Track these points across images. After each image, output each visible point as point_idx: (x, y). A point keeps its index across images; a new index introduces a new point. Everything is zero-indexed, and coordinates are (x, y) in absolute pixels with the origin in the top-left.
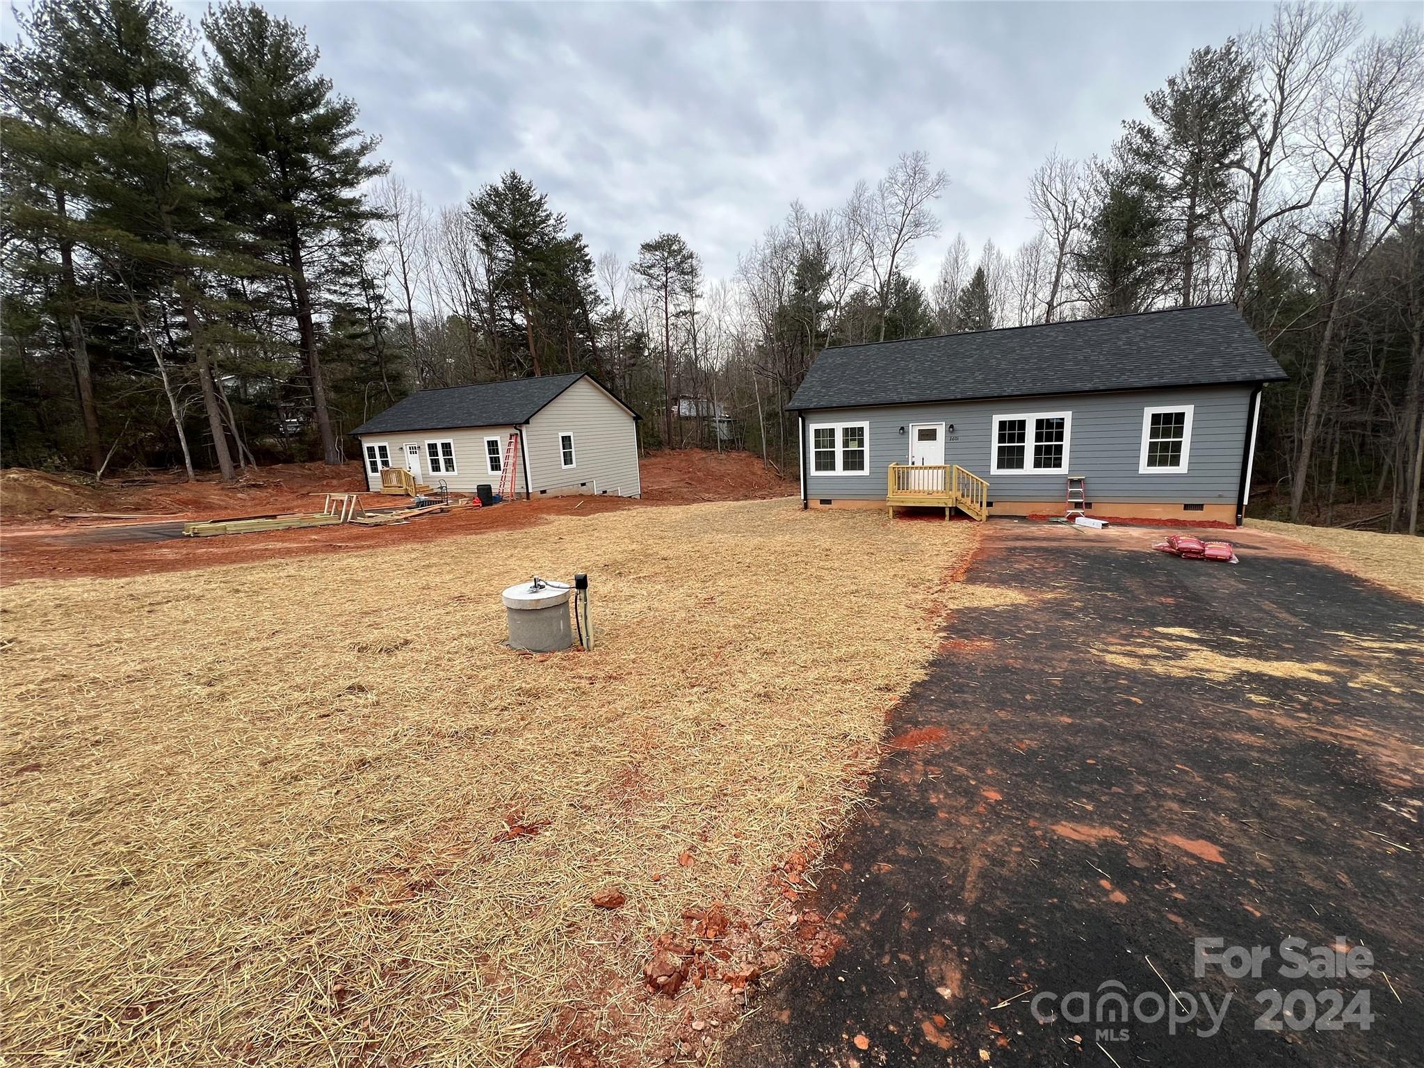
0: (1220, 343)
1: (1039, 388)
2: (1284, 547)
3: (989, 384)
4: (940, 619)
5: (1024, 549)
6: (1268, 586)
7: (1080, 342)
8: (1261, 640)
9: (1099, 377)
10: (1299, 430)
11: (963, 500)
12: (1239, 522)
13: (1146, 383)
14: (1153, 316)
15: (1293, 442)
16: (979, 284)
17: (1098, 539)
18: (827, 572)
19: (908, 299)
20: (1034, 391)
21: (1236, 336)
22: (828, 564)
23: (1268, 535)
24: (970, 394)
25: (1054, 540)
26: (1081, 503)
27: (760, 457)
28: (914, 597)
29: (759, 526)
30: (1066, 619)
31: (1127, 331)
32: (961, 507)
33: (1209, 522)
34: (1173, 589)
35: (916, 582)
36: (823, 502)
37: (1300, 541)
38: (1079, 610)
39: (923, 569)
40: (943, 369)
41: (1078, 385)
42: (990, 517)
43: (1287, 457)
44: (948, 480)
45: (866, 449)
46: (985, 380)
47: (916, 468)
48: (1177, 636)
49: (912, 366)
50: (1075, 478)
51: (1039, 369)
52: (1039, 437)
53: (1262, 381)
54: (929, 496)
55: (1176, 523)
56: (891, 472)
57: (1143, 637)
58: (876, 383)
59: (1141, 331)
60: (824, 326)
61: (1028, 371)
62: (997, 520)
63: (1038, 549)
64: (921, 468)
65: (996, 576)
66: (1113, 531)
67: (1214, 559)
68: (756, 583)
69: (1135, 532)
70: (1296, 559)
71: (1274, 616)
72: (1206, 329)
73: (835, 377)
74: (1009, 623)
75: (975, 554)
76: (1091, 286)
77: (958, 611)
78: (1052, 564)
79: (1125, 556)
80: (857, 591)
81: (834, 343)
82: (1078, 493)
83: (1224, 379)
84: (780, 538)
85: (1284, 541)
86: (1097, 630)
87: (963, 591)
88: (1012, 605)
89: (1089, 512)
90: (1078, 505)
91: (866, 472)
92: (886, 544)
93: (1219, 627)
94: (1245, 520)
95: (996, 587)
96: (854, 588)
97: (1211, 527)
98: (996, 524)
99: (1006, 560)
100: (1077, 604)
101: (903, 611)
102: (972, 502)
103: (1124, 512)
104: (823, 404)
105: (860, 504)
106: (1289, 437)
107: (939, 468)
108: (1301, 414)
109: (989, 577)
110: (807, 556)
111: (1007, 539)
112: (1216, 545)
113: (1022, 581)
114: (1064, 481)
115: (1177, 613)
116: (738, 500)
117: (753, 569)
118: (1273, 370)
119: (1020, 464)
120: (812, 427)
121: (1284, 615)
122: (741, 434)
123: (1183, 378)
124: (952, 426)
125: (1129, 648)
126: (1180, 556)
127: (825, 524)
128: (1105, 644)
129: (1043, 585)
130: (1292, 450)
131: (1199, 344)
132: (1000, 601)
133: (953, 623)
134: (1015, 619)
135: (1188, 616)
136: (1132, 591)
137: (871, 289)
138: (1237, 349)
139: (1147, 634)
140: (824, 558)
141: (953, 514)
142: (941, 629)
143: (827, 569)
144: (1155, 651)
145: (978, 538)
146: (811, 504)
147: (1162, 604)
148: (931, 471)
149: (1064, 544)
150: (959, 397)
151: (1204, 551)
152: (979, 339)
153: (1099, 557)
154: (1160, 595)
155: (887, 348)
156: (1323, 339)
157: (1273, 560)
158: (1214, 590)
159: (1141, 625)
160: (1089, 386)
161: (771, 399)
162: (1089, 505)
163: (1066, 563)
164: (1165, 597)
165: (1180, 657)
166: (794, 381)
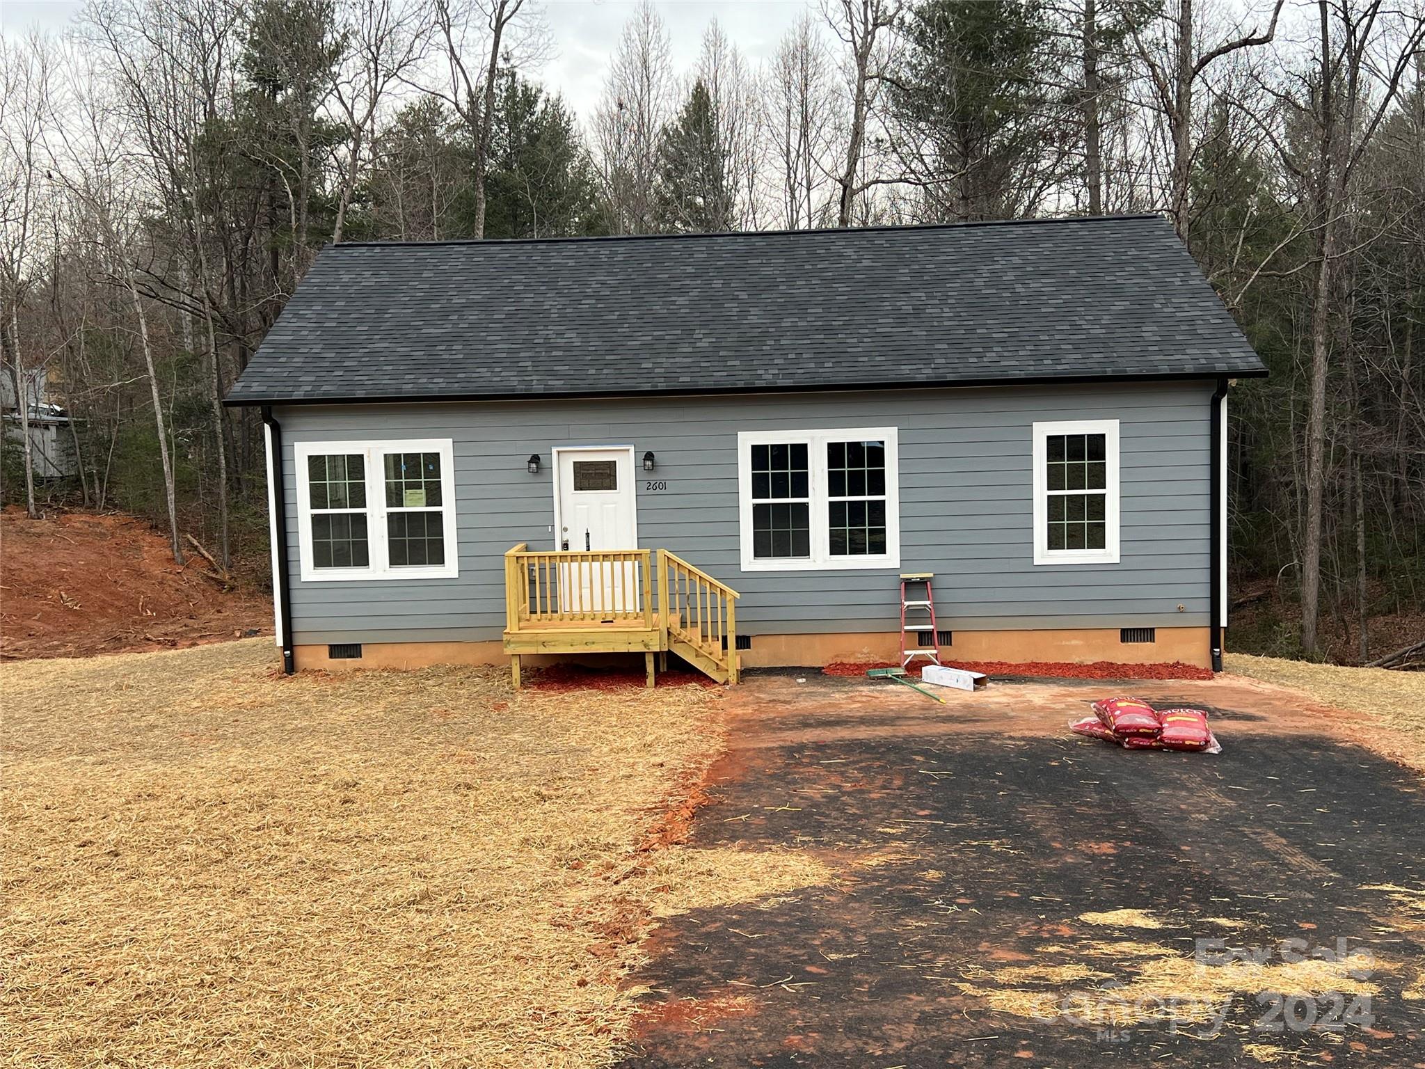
0: (1154, 294)
1: (830, 372)
2: (1293, 714)
3: (724, 359)
4: (634, 949)
5: (820, 747)
6: (1272, 798)
7: (904, 272)
8: (1265, 920)
9: (944, 354)
10: (1301, 470)
11: (685, 634)
12: (1217, 665)
13: (1031, 371)
14: (1036, 230)
15: (1293, 493)
16: (699, 121)
17: (969, 715)
18: (347, 848)
19: (537, 137)
20: (820, 381)
21: (1177, 281)
22: (351, 826)
23: (1266, 688)
24: (685, 380)
25: (882, 722)
26: (931, 633)
27: (158, 526)
28: (572, 897)
29: (152, 728)
30: (907, 914)
31: (988, 257)
32: (680, 651)
33: (1166, 666)
34: (1111, 821)
35: (576, 854)
36: (338, 651)
37: (1317, 698)
38: (938, 888)
39: (593, 817)
40: (623, 318)
41: (905, 369)
42: (746, 673)
43: (1287, 524)
44: (647, 586)
45: (448, 508)
46: (716, 348)
47: (573, 558)
48: (1121, 929)
49: (553, 304)
50: (915, 576)
51: (828, 330)
52: (835, 486)
53: (1226, 376)
54: (607, 628)
55: (1110, 672)
56: (511, 570)
57: (1059, 939)
58: (466, 343)
59: (1016, 260)
60: (330, 184)
61: (804, 333)
62: (761, 680)
63: (850, 747)
64: (583, 558)
65: (759, 821)
66: (998, 695)
67: (1179, 748)
68: (138, 902)
69: (1038, 695)
70: (1312, 738)
71: (1284, 864)
72: (1127, 263)
73: (361, 321)
74: (790, 940)
75: (715, 769)
76: (924, 151)
77: (676, 921)
78: (879, 782)
79: (1020, 752)
80: (426, 896)
81: (356, 234)
82: (923, 609)
83: (1165, 369)
84: (212, 761)
85: (1290, 699)
86: (973, 934)
87: (689, 866)
88: (796, 892)
89: (949, 653)
90: (924, 638)
91: (450, 568)
92: (503, 758)
93: (1195, 900)
94: (1228, 658)
95: (761, 849)
96: (417, 886)
97: (1172, 676)
98: (759, 688)
99: (781, 777)
100: (932, 874)
101: (544, 938)
102: (704, 637)
103: (1012, 650)
104: (330, 389)
105: (436, 653)
106: (1287, 485)
107: (626, 556)
108: (1301, 440)
109: (746, 824)
110: (290, 809)
111: (783, 724)
112: (1181, 715)
113: (816, 829)
114: (892, 583)
115: (1120, 876)
116: (90, 652)
117: (130, 859)
118: (1242, 356)
119: (802, 548)
120: (302, 452)
121: (1297, 859)
122: (101, 462)
123: (1095, 363)
124: (649, 456)
125: (1033, 970)
126: (1119, 744)
127: (342, 714)
128: (989, 967)
129: (862, 834)
130: (1294, 510)
131: (1118, 293)
132: (770, 884)
133: (664, 957)
134: (803, 929)
135: (1140, 880)
136: (1037, 832)
137: (447, 106)
138: (1179, 308)
139: (1066, 931)
140: (337, 808)
141: (663, 668)
142: (637, 976)
143: (347, 841)
144: (1081, 971)
145: (720, 728)
146: (305, 658)
147: (1093, 857)
148: (607, 564)
149: (903, 730)
150: (662, 386)
151: (1161, 729)
152: (700, 250)
153: (973, 757)
154: (1089, 836)
155: (491, 257)
156: (1316, 296)
157: (1275, 741)
158: (1183, 817)
159: (1055, 912)
160: (925, 373)
161: (187, 367)
162: (946, 637)
163: (907, 775)
164: (1098, 841)
165: (1128, 978)
166: (255, 321)
